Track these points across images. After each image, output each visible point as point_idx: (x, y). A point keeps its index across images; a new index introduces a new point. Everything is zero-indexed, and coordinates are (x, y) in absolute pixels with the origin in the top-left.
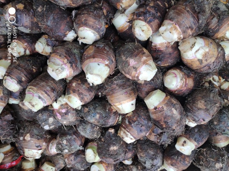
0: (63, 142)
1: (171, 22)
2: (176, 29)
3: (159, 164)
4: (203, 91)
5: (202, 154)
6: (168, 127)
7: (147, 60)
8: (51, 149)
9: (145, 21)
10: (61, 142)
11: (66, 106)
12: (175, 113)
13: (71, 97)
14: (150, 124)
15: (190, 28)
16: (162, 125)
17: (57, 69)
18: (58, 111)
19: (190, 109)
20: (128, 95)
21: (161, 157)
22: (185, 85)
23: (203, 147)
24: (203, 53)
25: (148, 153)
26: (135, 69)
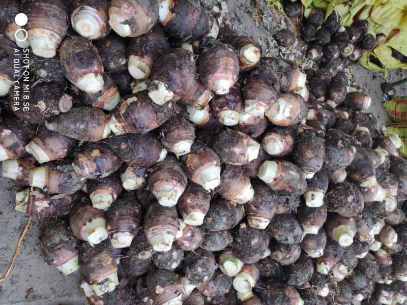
0: (198, 270)
1: (254, 101)
2: (261, 105)
3: (300, 232)
4: (304, 141)
5: (332, 197)
6: (294, 190)
7: (248, 142)
8: (184, 289)
9: (231, 109)
10: (196, 272)
11: (188, 228)
12: (294, 173)
13: (193, 215)
14: (275, 197)
15: (272, 98)
16: (288, 192)
17: (172, 195)
18: (184, 238)
19: (302, 164)
20: (244, 181)
21: (298, 224)
22: (287, 145)
23: (329, 190)
24: (289, 111)
25: (285, 227)
26: (243, 154)
